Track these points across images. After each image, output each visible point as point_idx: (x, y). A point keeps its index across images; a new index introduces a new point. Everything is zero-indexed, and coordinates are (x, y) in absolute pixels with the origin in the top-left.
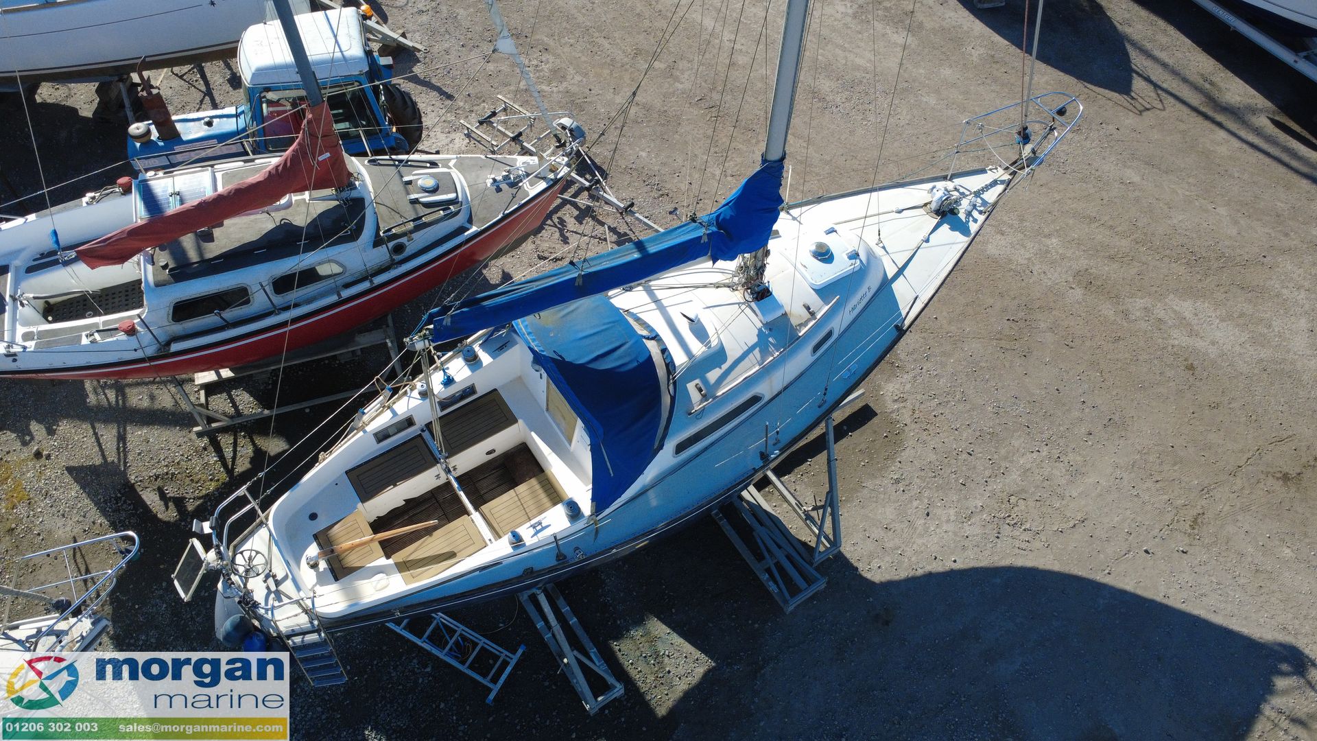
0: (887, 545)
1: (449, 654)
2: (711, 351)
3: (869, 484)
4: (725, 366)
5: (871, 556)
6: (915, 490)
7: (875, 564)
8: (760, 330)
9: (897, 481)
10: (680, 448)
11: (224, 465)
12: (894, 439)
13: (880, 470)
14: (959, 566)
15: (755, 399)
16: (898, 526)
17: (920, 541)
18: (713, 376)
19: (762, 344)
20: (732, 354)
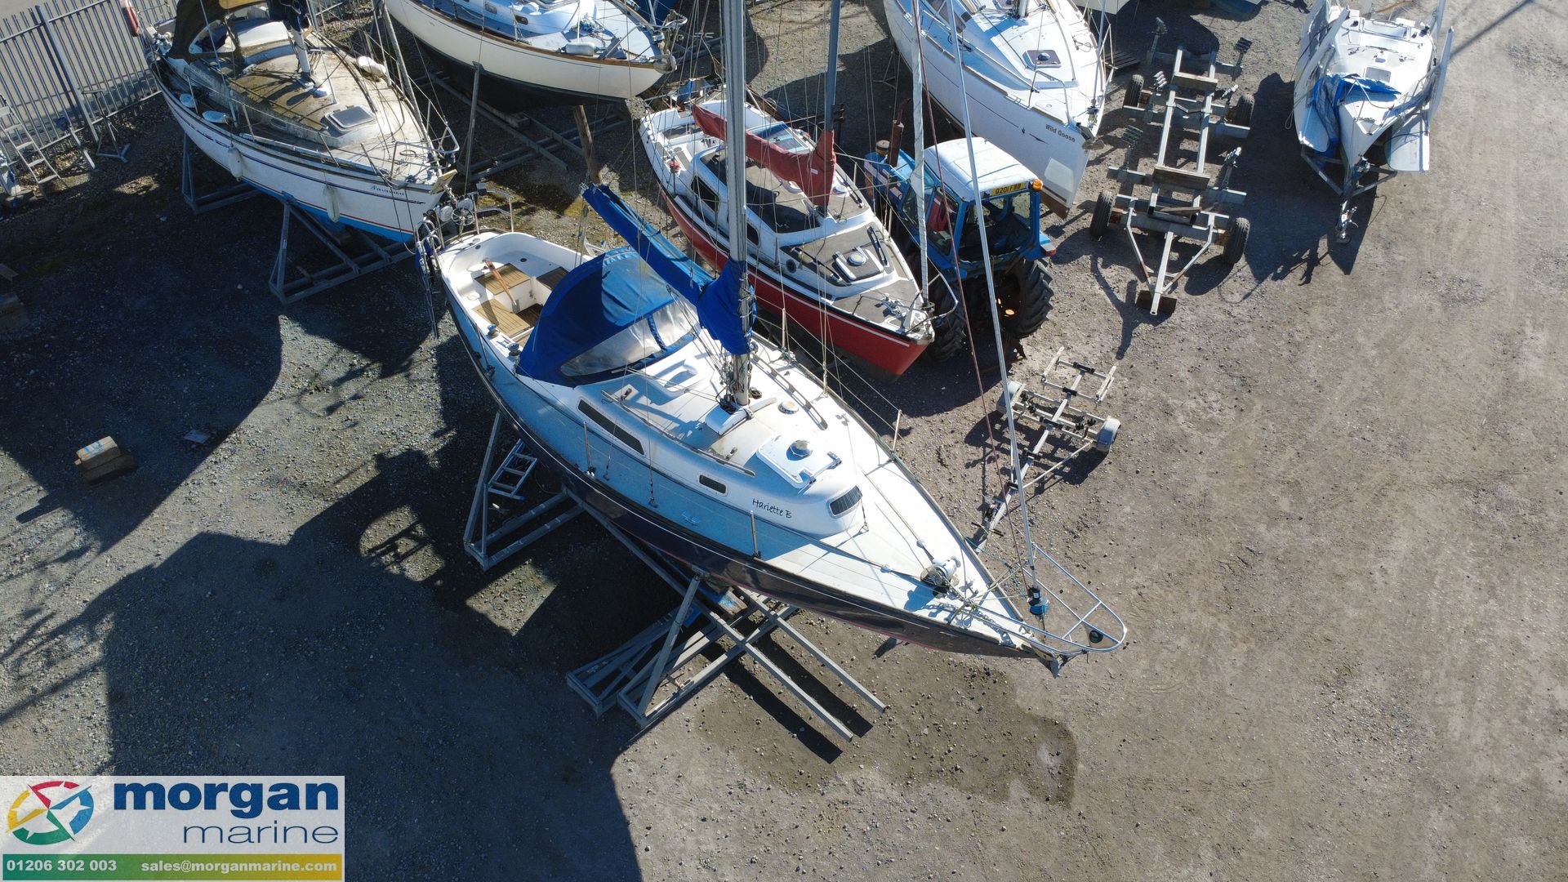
0: (658, 778)
2: (663, 390)
3: (732, 757)
4: (654, 406)
5: (642, 762)
6: (735, 806)
7: (633, 767)
8: (697, 422)
9: (741, 786)
10: (581, 405)
12: (800, 782)
13: (754, 768)
14: (641, 855)
15: (637, 445)
16: (684, 787)
17: (668, 811)
18: (644, 400)
19: (684, 427)
20: (666, 408)
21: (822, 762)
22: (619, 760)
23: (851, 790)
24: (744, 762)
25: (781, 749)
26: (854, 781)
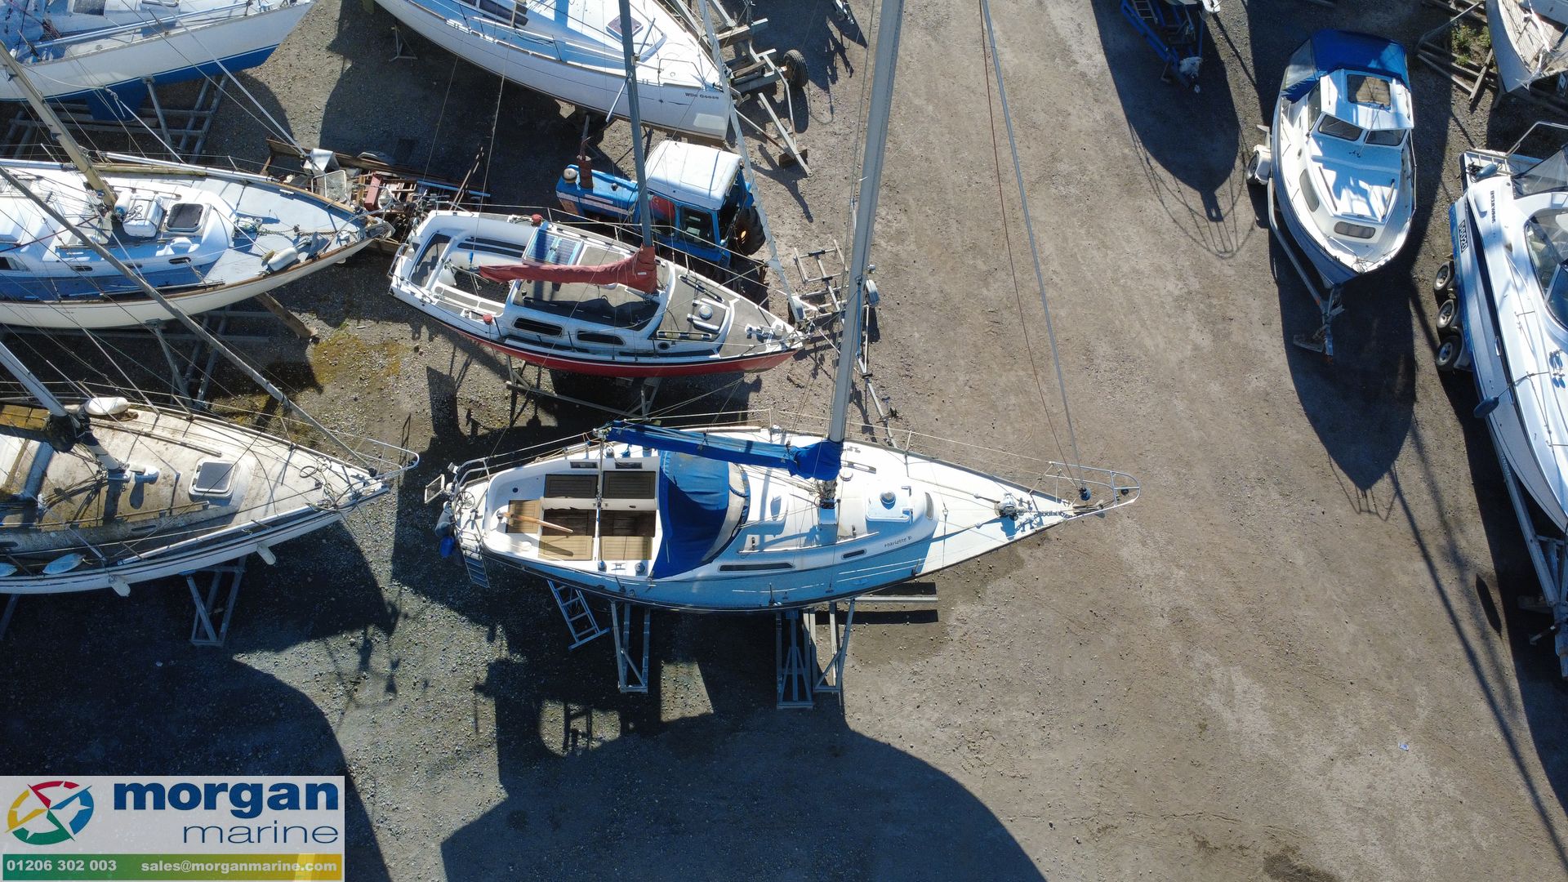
0: (876, 710)
1: (565, 607)
2: (774, 523)
3: (894, 663)
4: (778, 537)
5: (859, 709)
6: (923, 686)
7: (857, 716)
8: (814, 527)
9: (915, 673)
10: (724, 568)
11: (512, 415)
12: (936, 645)
13: (910, 658)
14: (911, 752)
15: (787, 566)
16: (892, 701)
17: (899, 720)
18: (769, 538)
19: (810, 536)
20: (787, 532)
21: (934, 624)
22: (847, 720)
23: (961, 625)
24: (901, 660)
25: (910, 636)
26: (958, 620)
